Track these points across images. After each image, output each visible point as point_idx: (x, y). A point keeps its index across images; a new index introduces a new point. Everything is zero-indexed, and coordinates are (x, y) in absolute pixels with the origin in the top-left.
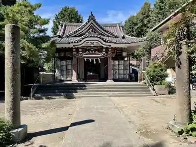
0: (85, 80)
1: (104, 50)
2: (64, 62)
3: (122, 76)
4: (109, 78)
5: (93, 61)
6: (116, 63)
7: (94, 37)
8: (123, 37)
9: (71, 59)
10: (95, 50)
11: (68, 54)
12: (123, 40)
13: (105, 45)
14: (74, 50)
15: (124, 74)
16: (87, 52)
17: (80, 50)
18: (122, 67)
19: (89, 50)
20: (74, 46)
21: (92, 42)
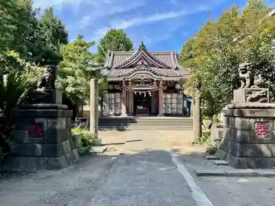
0: (134, 114)
1: (155, 83)
2: (113, 95)
3: (175, 110)
4: (160, 112)
5: (143, 94)
6: (169, 96)
7: (144, 70)
8: (177, 69)
9: (120, 92)
10: (146, 83)
11: (117, 87)
12: (176, 72)
13: (156, 78)
14: (124, 83)
16: (137, 85)
17: (130, 83)
18: (175, 101)
19: (139, 83)
20: (124, 79)
21: (142, 74)
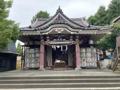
1: (71, 37)
2: (33, 50)
6: (84, 50)
7: (61, 23)
9: (38, 47)
13: (72, 31)
14: (42, 38)
15: (92, 62)
16: (55, 40)
17: (48, 37)
20: (41, 33)
21: (59, 29)
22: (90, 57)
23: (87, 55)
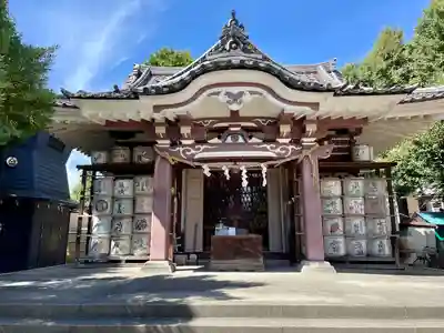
0: (205, 258)
1: (285, 129)
2: (126, 183)
3: (363, 243)
4: (311, 253)
5: (236, 177)
6: (333, 186)
7: (242, 66)
9: (148, 170)
10: (249, 132)
13: (292, 102)
14: (161, 130)
15: (371, 238)
16: (216, 140)
17: (185, 130)
18: (357, 205)
19: (220, 132)
20: (157, 108)
21: (235, 90)
22: (361, 215)
23: (347, 208)
